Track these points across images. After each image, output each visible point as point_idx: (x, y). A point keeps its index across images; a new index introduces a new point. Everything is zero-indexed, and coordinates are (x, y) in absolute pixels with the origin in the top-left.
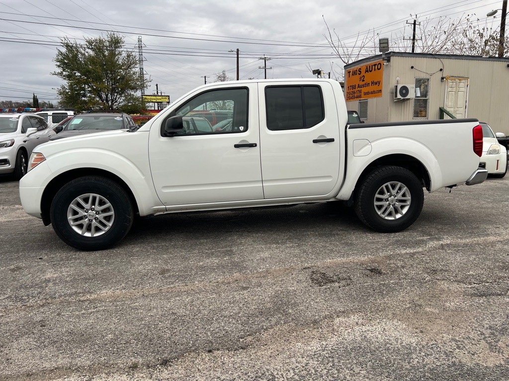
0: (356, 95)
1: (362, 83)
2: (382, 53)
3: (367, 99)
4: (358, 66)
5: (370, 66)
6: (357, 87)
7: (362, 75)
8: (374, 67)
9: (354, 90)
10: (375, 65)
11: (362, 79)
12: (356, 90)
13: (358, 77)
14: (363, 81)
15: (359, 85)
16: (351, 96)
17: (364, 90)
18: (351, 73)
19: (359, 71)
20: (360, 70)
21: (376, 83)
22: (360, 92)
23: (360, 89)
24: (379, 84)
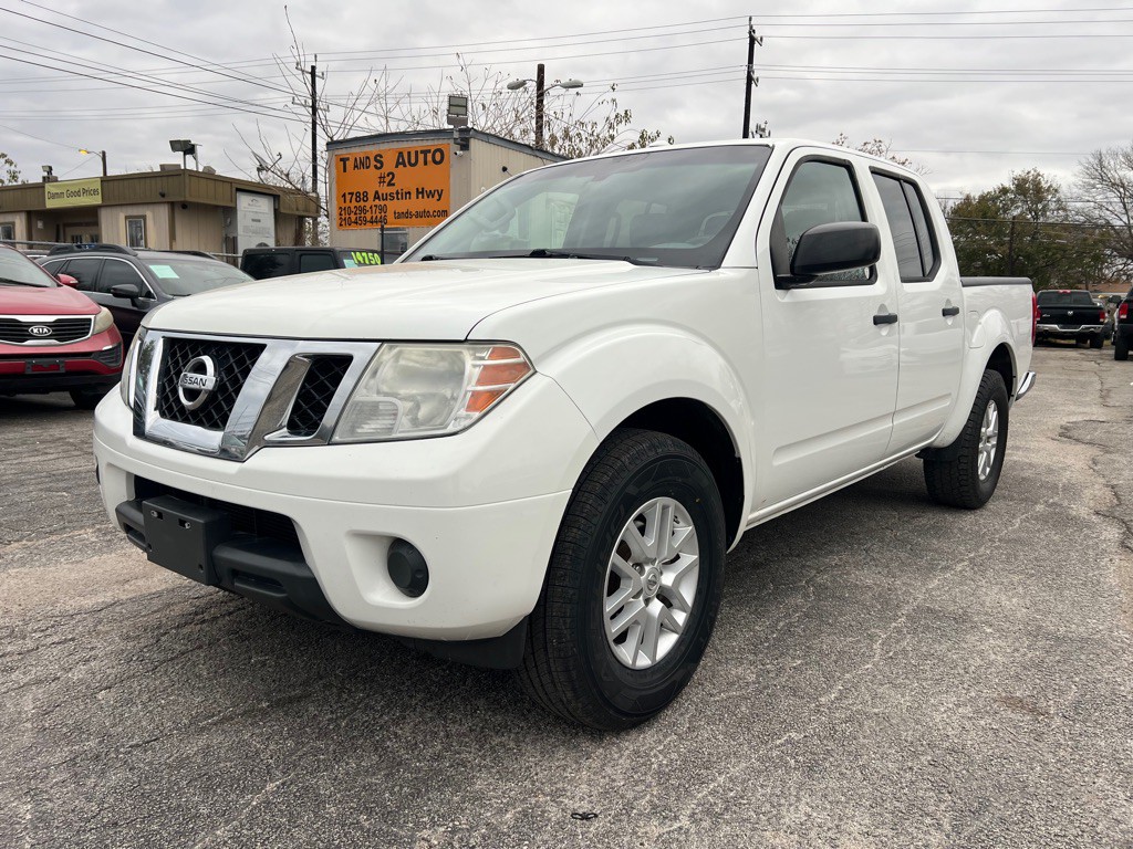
0: (368, 216)
1: (385, 189)
2: (452, 127)
3: (403, 229)
4: (372, 150)
5: (409, 153)
6: (371, 196)
7: (385, 170)
8: (421, 157)
9: (362, 204)
10: (425, 152)
11: (387, 179)
12: (368, 205)
13: (373, 174)
14: (390, 184)
15: (377, 192)
16: (353, 217)
17: (394, 206)
18: (350, 164)
19: (376, 160)
20: (378, 158)
21: (431, 194)
22: (383, 209)
23: (382, 203)
24: (440, 196)
